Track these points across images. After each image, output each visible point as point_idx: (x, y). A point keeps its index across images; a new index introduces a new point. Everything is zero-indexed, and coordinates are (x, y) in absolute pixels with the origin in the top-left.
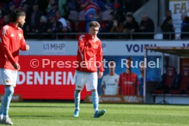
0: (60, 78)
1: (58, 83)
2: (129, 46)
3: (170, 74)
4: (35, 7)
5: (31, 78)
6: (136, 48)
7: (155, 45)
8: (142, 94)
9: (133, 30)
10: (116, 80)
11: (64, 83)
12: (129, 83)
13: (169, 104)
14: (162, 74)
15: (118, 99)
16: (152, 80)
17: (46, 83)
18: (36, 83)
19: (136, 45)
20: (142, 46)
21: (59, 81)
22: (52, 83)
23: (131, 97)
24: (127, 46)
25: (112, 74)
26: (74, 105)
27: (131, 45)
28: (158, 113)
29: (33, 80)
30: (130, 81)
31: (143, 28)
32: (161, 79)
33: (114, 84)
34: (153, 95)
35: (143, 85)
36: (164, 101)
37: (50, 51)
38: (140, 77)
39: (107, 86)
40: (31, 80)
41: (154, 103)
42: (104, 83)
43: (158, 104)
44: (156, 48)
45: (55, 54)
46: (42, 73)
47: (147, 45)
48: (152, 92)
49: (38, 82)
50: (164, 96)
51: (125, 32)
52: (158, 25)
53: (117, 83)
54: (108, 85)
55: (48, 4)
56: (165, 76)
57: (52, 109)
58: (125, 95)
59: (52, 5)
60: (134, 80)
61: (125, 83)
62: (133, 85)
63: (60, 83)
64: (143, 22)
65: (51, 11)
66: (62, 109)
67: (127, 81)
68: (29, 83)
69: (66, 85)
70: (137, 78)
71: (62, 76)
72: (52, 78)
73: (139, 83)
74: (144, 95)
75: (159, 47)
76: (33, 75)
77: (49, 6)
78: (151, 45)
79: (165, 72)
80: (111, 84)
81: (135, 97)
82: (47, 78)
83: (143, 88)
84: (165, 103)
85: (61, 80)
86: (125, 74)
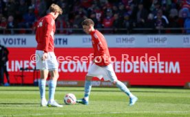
0: (163, 67)
1: (161, 71)
4: (141, 6)
5: (138, 67)
11: (167, 71)
17: (151, 71)
21: (162, 69)
22: (156, 71)
29: (139, 69)
40: (137, 69)
45: (158, 47)
55: (151, 4)
59: (155, 4)
63: (163, 72)
65: (155, 10)
68: (136, 71)
69: (168, 73)
72: (155, 67)
76: (139, 65)
77: (153, 5)
85: (164, 69)
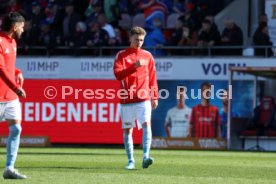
0: (105, 112)
1: (102, 120)
2: (206, 66)
3: (266, 107)
5: (63, 112)
6: (217, 69)
7: (244, 65)
8: (225, 136)
9: (212, 43)
10: (186, 116)
11: (112, 120)
12: (206, 119)
13: (264, 151)
14: (254, 106)
15: (190, 143)
16: (239, 115)
17: (85, 119)
18: (70, 119)
19: (217, 65)
20: (225, 65)
21: (104, 116)
22: (94, 119)
23: (209, 141)
24: (203, 65)
25: (181, 107)
26: (124, 152)
27: (209, 65)
28: (249, 164)
29: (65, 115)
30: (208, 116)
31: (226, 39)
32: (253, 114)
33: (184, 122)
34: (242, 137)
35: (226, 122)
36: (258, 147)
37: (90, 72)
38: (222, 110)
39: (173, 124)
40: (62, 116)
41: (242, 150)
42: (170, 119)
43: (249, 151)
44: (245, 69)
45: (99, 77)
46: (79, 105)
47: (232, 65)
48: (239, 134)
49: (73, 117)
50: (258, 140)
51: (200, 45)
52: (249, 35)
53: (188, 120)
54: (176, 122)
55: (87, 5)
56: (258, 110)
57: (94, 157)
58: (199, 136)
59: (93, 6)
60: (214, 115)
61: (201, 119)
62: (212, 122)
63: (105, 120)
64: (226, 31)
65: (93, 15)
66: (108, 157)
67: (204, 116)
68: (60, 119)
69: (114, 123)
70: (217, 112)
71: (107, 109)
72: (93, 112)
73: (221, 119)
74: (228, 137)
75: (250, 68)
76: (66, 108)
77: (90, 7)
78: (239, 65)
79: (259, 104)
80: (180, 122)
81: (215, 141)
82: (86, 112)
83: (226, 128)
84: (259, 150)
85: (107, 116)
86: (200, 106)
